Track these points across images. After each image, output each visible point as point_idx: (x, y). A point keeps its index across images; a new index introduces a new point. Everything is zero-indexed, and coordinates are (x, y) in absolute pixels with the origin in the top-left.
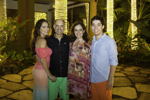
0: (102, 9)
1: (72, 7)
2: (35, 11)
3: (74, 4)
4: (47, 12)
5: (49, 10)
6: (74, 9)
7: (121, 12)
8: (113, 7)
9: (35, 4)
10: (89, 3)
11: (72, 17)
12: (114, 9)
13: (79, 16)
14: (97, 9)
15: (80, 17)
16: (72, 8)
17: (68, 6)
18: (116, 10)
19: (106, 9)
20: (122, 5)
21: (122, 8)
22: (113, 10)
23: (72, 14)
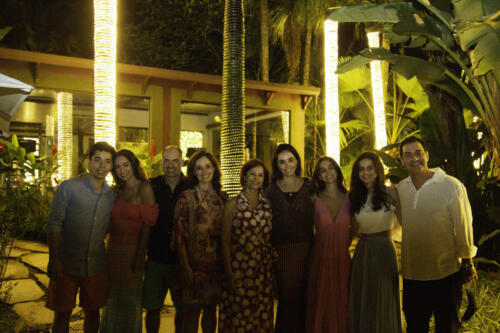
0: (317, 123)
1: (255, 119)
2: (182, 128)
3: (259, 114)
4: (204, 129)
5: (208, 127)
6: (259, 123)
7: (355, 130)
8: (337, 118)
9: (183, 116)
10: (290, 111)
11: (255, 139)
12: (342, 121)
13: (269, 137)
14: (306, 122)
15: (271, 139)
16: (254, 122)
18: (345, 125)
19: (322, 123)
20: (356, 115)
21: (357, 121)
22: (338, 125)
23: (255, 134)
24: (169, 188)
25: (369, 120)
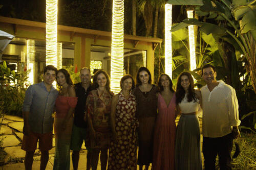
0: (160, 57)
1: (129, 55)
2: (91, 59)
3: (131, 52)
4: (102, 60)
5: (105, 58)
6: (131, 57)
7: (180, 61)
8: (171, 55)
9: (92, 52)
10: (146, 51)
11: (129, 65)
12: (173, 56)
13: (135, 64)
14: (155, 57)
15: (137, 65)
17: (125, 54)
18: (175, 58)
19: (163, 57)
20: (181, 53)
21: (181, 56)
22: (171, 58)
23: (129, 62)
24: (84, 89)
25: (187, 56)
